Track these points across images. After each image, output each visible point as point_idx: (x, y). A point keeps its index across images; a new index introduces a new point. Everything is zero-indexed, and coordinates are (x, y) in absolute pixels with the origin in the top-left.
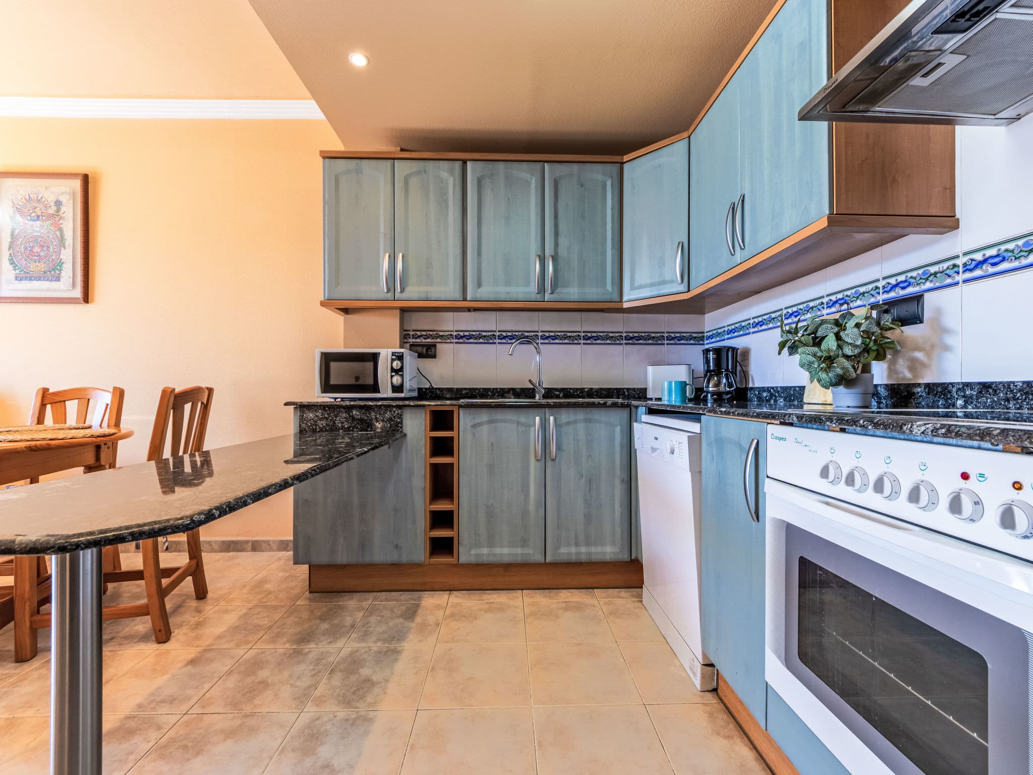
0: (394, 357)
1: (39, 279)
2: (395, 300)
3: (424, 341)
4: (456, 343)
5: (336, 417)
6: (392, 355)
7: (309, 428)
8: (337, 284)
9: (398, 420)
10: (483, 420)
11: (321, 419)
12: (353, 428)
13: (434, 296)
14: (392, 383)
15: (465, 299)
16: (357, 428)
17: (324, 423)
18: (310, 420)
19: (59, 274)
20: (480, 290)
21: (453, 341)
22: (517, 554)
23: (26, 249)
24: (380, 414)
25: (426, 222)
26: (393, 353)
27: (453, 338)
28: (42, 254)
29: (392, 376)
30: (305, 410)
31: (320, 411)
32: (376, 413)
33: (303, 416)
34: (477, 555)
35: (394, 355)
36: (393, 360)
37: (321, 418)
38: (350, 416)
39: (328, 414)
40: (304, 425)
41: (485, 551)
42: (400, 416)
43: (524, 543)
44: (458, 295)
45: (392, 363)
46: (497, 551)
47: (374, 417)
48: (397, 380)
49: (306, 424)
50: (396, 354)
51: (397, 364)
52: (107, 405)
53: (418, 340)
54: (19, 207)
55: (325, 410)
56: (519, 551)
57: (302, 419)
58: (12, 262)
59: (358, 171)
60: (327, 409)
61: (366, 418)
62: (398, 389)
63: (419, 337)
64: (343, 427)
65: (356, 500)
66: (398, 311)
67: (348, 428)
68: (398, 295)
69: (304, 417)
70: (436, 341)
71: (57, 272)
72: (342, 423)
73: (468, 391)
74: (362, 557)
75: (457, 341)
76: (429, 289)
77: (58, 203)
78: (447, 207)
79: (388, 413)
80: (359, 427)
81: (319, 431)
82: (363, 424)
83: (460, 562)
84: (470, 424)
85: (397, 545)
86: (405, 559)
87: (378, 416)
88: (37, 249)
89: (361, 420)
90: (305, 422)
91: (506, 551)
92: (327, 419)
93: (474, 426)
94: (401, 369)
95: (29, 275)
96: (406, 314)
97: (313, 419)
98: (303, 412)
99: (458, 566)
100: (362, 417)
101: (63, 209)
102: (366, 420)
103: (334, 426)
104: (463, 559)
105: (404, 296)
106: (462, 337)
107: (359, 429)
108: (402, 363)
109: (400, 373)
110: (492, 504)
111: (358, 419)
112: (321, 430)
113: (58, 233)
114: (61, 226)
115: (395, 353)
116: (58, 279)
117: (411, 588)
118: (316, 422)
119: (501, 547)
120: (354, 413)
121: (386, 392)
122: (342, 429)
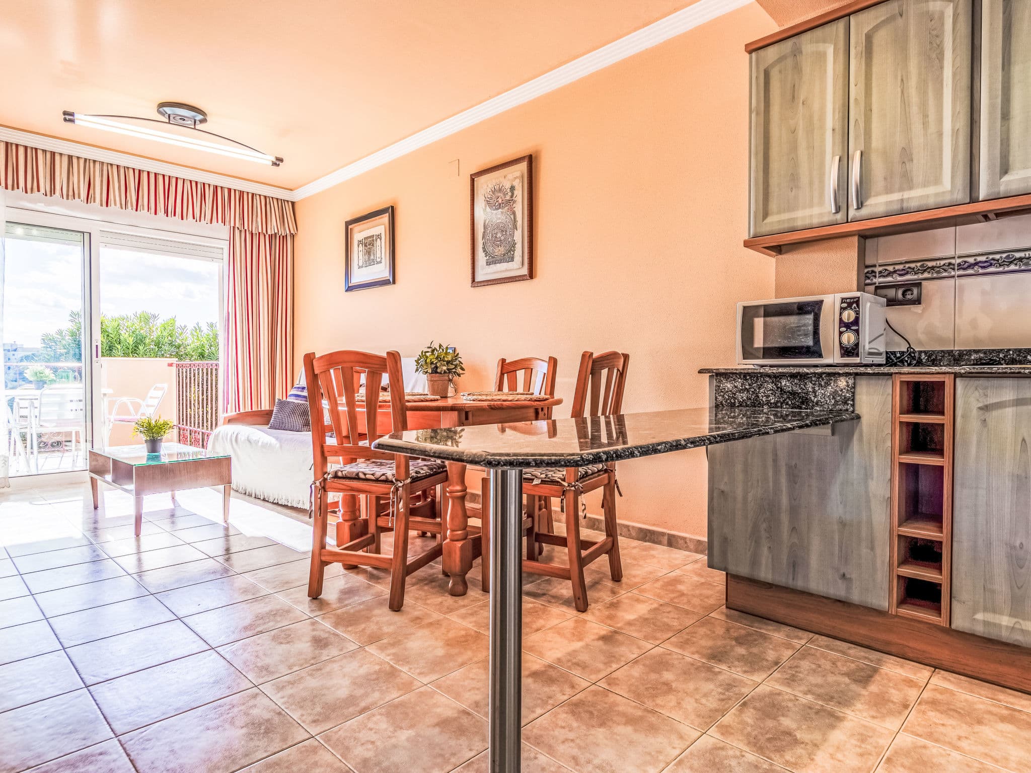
0: (845, 305)
1: (500, 262)
2: (847, 222)
3: (899, 278)
4: (959, 276)
5: (759, 388)
6: (842, 303)
7: (726, 402)
8: (766, 215)
9: (848, 395)
10: (1004, 399)
11: (740, 392)
12: (782, 403)
13: (914, 204)
14: (840, 343)
15: (973, 200)
16: (787, 404)
17: (744, 395)
18: (727, 391)
19: (513, 255)
20: (1006, 178)
21: (953, 273)
23: (492, 236)
24: (820, 385)
25: (902, 92)
26: (843, 299)
27: (954, 269)
28: (502, 238)
29: (841, 333)
30: (722, 378)
31: (740, 380)
32: (814, 384)
33: (719, 386)
34: (986, 623)
35: (845, 302)
36: (842, 309)
37: (741, 390)
38: (778, 388)
39: (749, 385)
40: (720, 398)
41: (1005, 621)
42: (851, 389)
44: (960, 195)
45: (841, 314)
47: (810, 390)
48: (849, 338)
49: (723, 396)
50: (848, 301)
51: (848, 315)
52: (545, 374)
53: (890, 279)
54: (488, 200)
55: (746, 380)
57: (718, 390)
58: (484, 251)
59: (796, 52)
60: (748, 378)
61: (800, 391)
62: (849, 351)
63: (890, 274)
64: (768, 403)
65: (785, 501)
66: (856, 239)
67: (776, 403)
68: (852, 213)
69: (721, 388)
70: (921, 276)
71: (512, 253)
72: (768, 396)
73: (982, 355)
74: (793, 579)
75: (961, 272)
77: (512, 188)
78: (941, 58)
79: (832, 385)
80: (790, 403)
81: (738, 406)
82: (796, 399)
83: (953, 627)
84: (975, 405)
85: (844, 575)
86: (856, 597)
87: (817, 389)
88: (499, 235)
89: (793, 394)
90: (722, 394)
92: (748, 391)
93: (986, 408)
94: (856, 322)
95: (494, 259)
96: (869, 242)
97: (731, 391)
98: (720, 381)
99: (949, 631)
100: (795, 388)
101: (516, 193)
102: (800, 393)
103: (757, 401)
104: (960, 622)
105: (864, 212)
106: (972, 266)
107: (789, 405)
108: (857, 313)
109: (853, 328)
110: (1021, 544)
111: (789, 392)
112: (741, 405)
113: (512, 216)
114: (514, 209)
115: (847, 299)
116: (512, 259)
117: (867, 643)
118: (735, 394)
120: (783, 384)
121: (832, 357)
122: (767, 404)
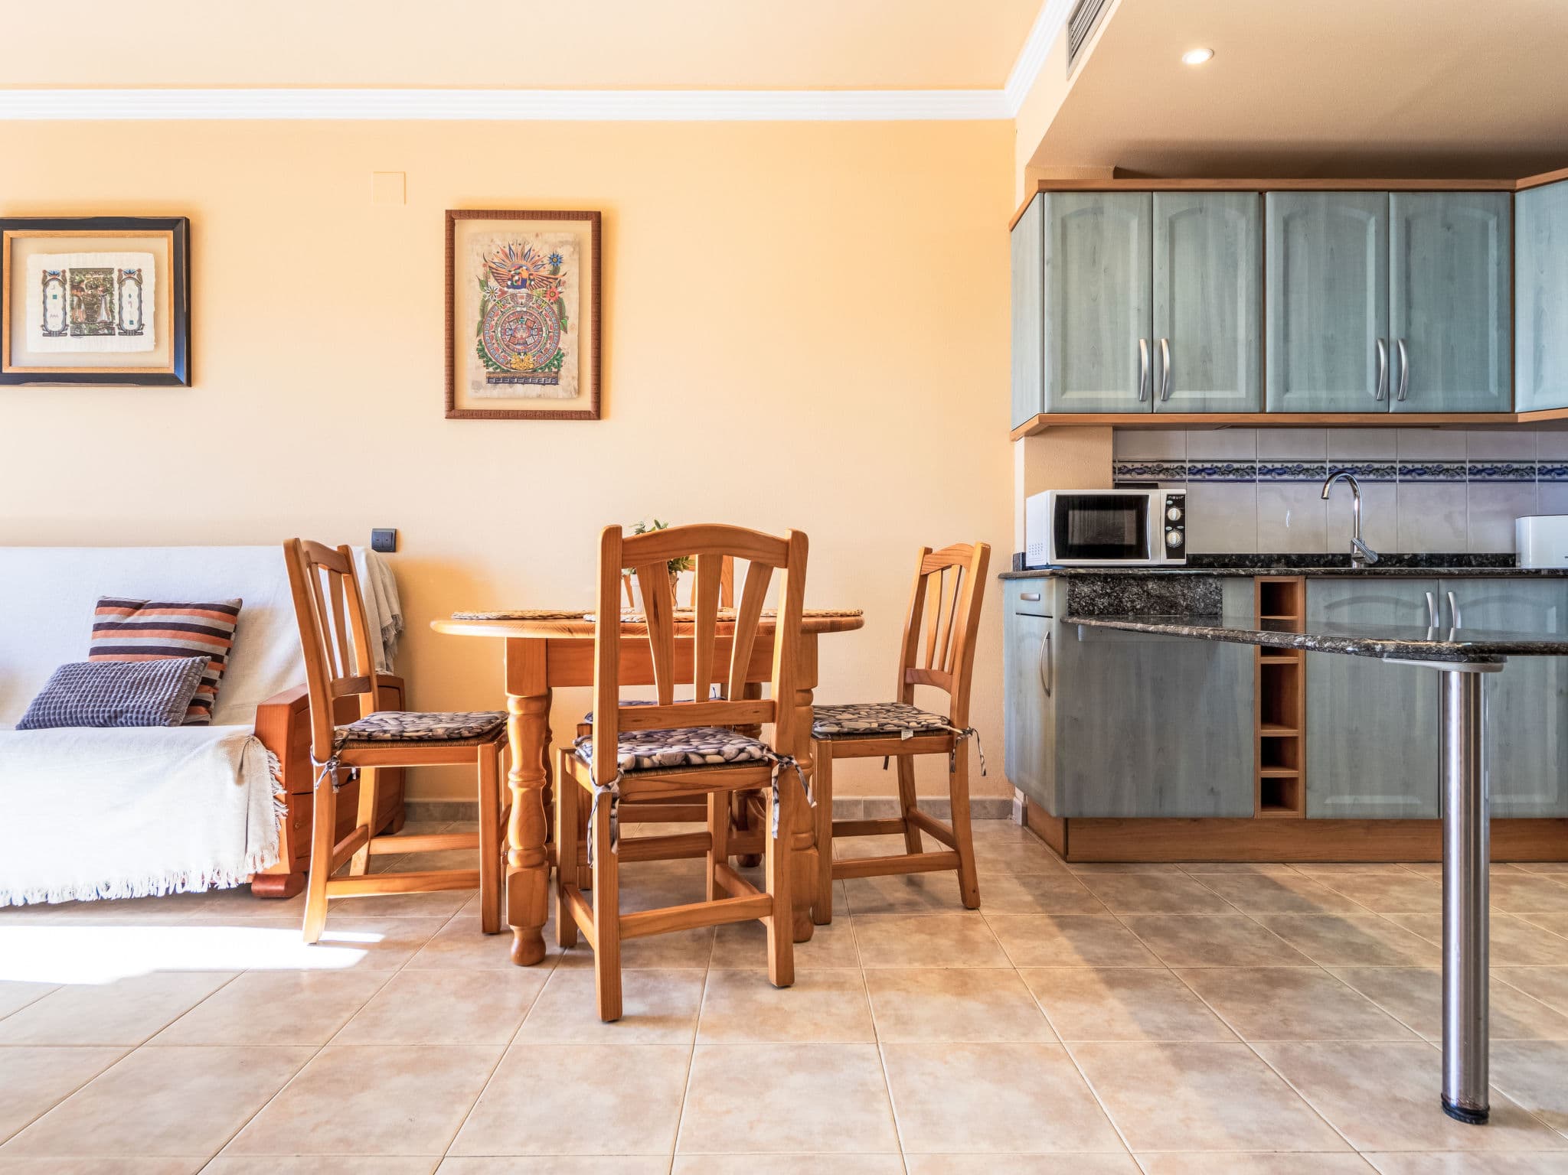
0: (1170, 502)
1: (525, 380)
2: (1153, 413)
3: (1137, 477)
5: (1123, 592)
6: (1168, 499)
7: (1083, 609)
8: (1065, 389)
9: (1216, 597)
10: (1343, 598)
11: (1100, 596)
13: (1215, 407)
14: (1166, 543)
15: (1263, 411)
16: (1155, 609)
17: (1105, 601)
18: (1084, 597)
19: (557, 373)
20: (1288, 396)
21: (1184, 477)
22: (1397, 805)
23: (504, 333)
24: (1189, 588)
25: (1203, 290)
26: (1168, 496)
28: (529, 341)
29: (1167, 532)
30: (1077, 582)
31: (1099, 583)
32: (1183, 587)
33: (1073, 589)
34: (1334, 806)
35: (1170, 499)
36: (1168, 507)
37: (1101, 594)
38: (1144, 591)
39: (1111, 588)
40: (1075, 606)
41: (1347, 800)
42: (1219, 592)
43: (1407, 788)
44: (1253, 405)
45: (1166, 512)
46: (1366, 799)
47: (1179, 593)
48: (1174, 538)
49: (1079, 603)
50: (1174, 498)
51: (1174, 514)
53: (1128, 476)
55: (1107, 582)
56: (1400, 800)
57: (1072, 596)
59: (1098, 211)
60: (1109, 580)
61: (1169, 595)
62: (1175, 551)
63: (1130, 471)
64: (1134, 608)
65: (1150, 720)
66: (1111, 430)
67: (1142, 609)
68: (1158, 405)
69: (1076, 593)
71: (554, 370)
72: (1133, 601)
74: (1160, 806)
75: (1191, 477)
76: (1209, 395)
77: (555, 259)
78: (1236, 266)
79: (1201, 587)
80: (1158, 608)
81: (1098, 613)
82: (1163, 603)
83: (1309, 816)
84: (1323, 604)
85: (1212, 789)
86: (1224, 811)
87: (1186, 591)
89: (1160, 597)
90: (1077, 600)
91: (1379, 799)
92: (1109, 595)
93: (1329, 607)
94: (1182, 521)
97: (1089, 596)
98: (1074, 585)
99: (1306, 822)
100: (1163, 592)
102: (1167, 597)
103: (1121, 606)
104: (1314, 811)
105: (1169, 406)
106: (1200, 471)
107: (1159, 611)
108: (1183, 511)
109: (1179, 527)
110: (1357, 728)
111: (1157, 596)
112: (1102, 612)
113: (555, 307)
115: (1172, 495)
116: (555, 380)
118: (1093, 599)
119: (1372, 793)
120: (1150, 586)
121: (1157, 557)
122: (1132, 610)
